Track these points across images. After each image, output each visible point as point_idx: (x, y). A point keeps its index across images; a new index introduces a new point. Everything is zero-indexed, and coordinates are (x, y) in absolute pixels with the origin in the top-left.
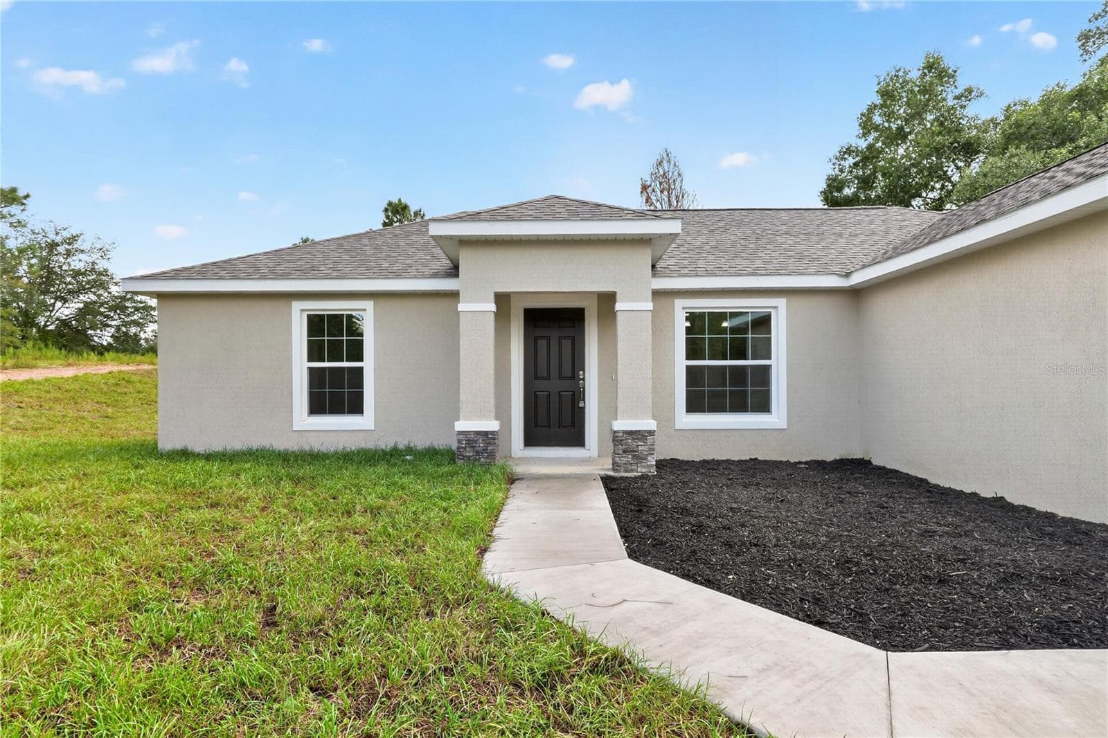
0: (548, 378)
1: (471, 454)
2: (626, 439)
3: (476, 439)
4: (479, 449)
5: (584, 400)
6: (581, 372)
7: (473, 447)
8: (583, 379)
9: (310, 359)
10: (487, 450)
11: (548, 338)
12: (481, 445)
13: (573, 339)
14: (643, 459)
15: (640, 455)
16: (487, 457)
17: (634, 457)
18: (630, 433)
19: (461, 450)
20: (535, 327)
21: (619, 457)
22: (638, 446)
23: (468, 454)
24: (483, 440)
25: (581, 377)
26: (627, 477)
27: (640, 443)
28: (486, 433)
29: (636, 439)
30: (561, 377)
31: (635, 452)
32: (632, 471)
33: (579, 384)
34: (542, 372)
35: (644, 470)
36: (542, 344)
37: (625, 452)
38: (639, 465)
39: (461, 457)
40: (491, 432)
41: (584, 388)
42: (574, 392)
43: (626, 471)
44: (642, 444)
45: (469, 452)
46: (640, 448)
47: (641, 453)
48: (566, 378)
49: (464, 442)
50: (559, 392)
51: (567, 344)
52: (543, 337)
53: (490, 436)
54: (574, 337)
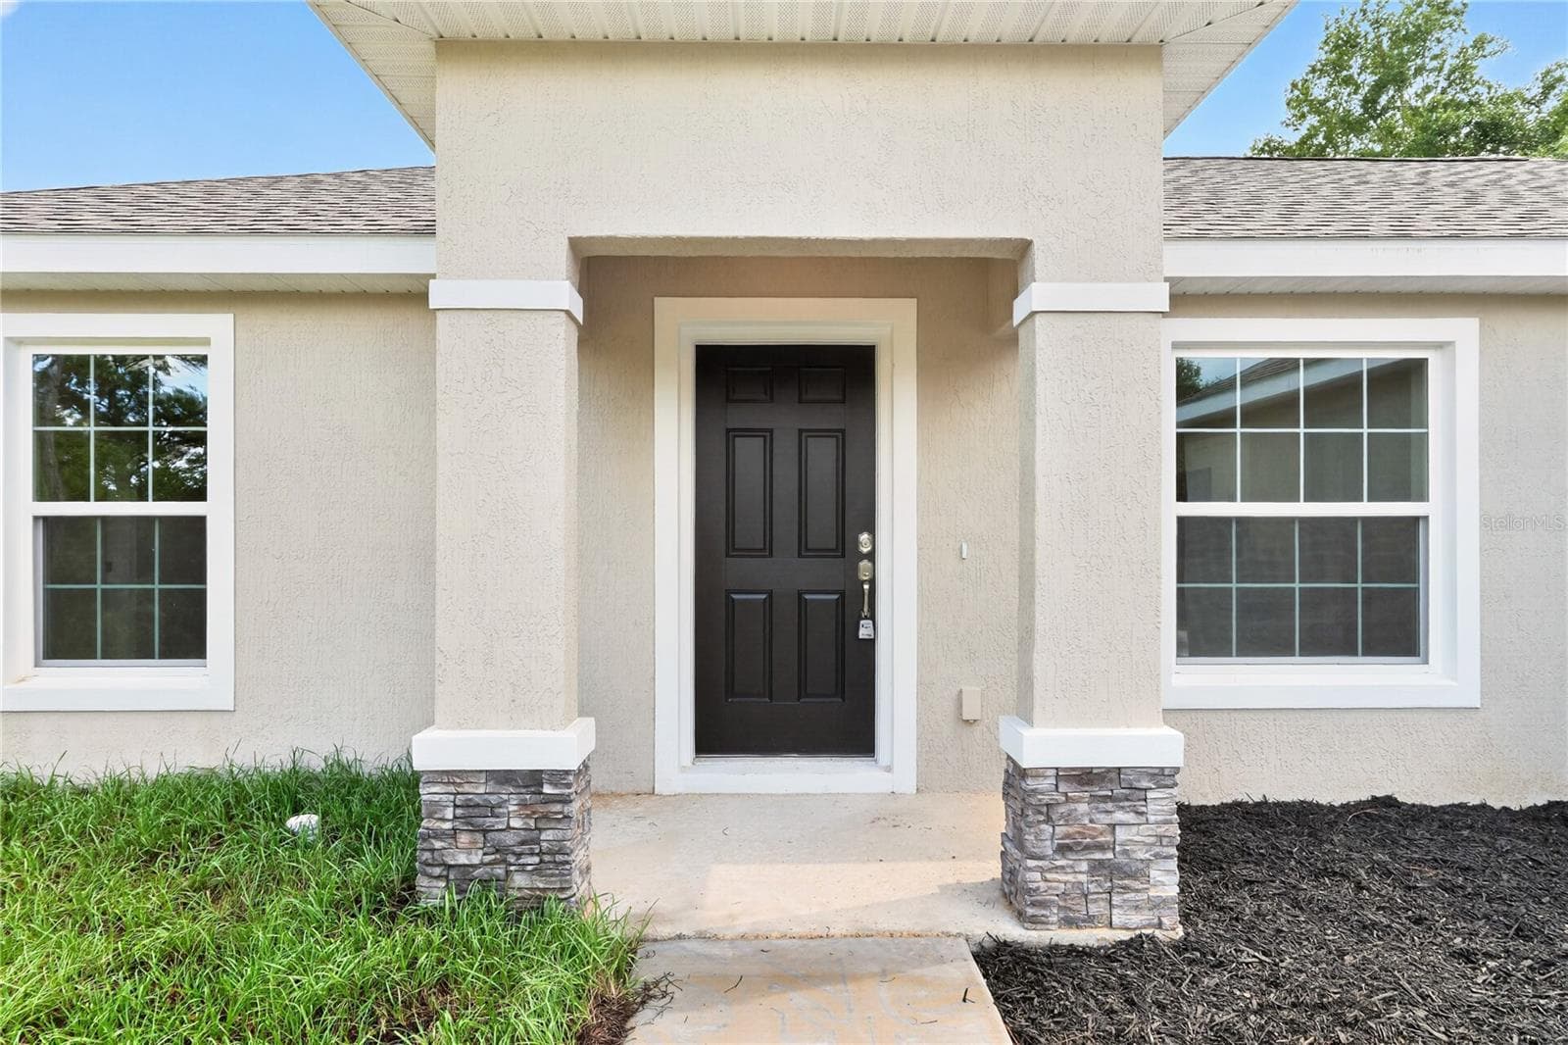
0: (768, 549)
1: (476, 860)
2: (1068, 799)
3: (493, 799)
4: (509, 839)
5: (872, 617)
6: (864, 537)
7: (485, 832)
8: (871, 556)
9: (43, 493)
10: (537, 841)
11: (767, 435)
12: (516, 823)
13: (840, 436)
14: (1129, 876)
15: (1122, 859)
16: (538, 871)
17: (1097, 867)
18: (1085, 777)
19: (438, 844)
20: (728, 400)
21: (1042, 870)
22: (1113, 827)
23: (462, 859)
24: (523, 805)
25: (865, 550)
26: (1072, 950)
27: (1120, 816)
28: (533, 780)
29: (1105, 799)
30: (804, 549)
31: (1101, 847)
32: (1090, 920)
33: (856, 569)
34: (750, 531)
35: (1136, 919)
36: (749, 451)
37: (1063, 849)
38: (1116, 900)
39: (437, 871)
40: (553, 773)
41: (872, 582)
42: (842, 594)
43: (1069, 922)
44: (1130, 817)
45: (468, 851)
46: (1122, 834)
47: (1125, 852)
48: (822, 553)
49: (449, 813)
50: (800, 594)
51: (822, 454)
52: (748, 432)
53: (547, 789)
54: (843, 431)
